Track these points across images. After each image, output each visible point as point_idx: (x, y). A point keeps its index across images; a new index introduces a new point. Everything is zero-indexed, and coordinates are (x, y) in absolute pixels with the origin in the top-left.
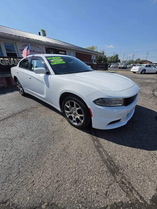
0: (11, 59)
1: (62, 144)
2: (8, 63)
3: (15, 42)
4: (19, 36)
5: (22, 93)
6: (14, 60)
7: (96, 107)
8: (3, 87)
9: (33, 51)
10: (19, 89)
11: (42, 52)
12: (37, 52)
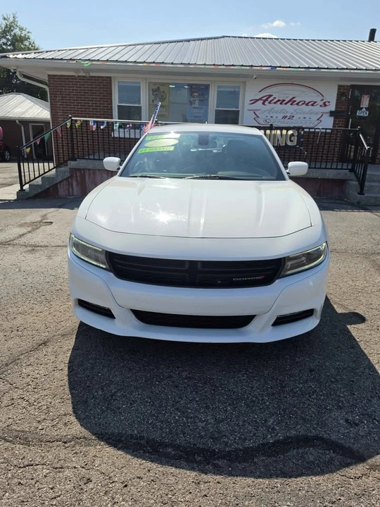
3: (245, 79)
4: (251, 66)
9: (289, 101)
11: (322, 103)
12: (303, 104)
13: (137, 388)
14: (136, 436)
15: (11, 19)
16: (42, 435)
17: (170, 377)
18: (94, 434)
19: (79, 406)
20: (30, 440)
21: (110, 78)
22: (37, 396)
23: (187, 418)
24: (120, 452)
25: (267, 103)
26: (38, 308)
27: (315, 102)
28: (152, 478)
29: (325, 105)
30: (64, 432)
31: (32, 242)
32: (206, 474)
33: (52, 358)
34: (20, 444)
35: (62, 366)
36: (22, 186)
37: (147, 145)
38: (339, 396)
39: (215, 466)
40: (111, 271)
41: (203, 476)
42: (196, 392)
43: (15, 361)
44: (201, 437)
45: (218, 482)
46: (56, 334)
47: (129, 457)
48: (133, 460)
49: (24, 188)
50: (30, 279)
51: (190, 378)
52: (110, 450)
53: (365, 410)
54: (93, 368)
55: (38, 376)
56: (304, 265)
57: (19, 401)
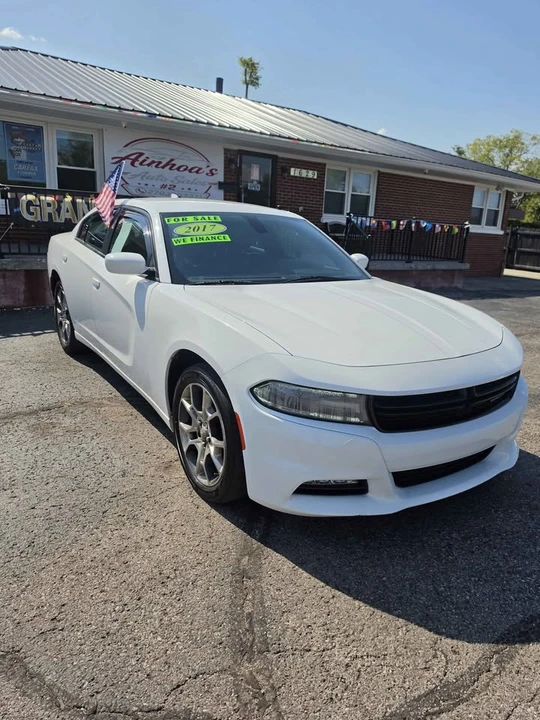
0: (65, 197)
1: (122, 537)
2: (50, 215)
3: (100, 126)
4: (119, 108)
5: (66, 339)
6: (74, 203)
7: (256, 411)
8: (9, 310)
9: (167, 164)
10: (61, 323)
11: (207, 170)
12: (185, 170)
25: (137, 164)
27: (200, 169)
29: (212, 173)
40: (371, 425)
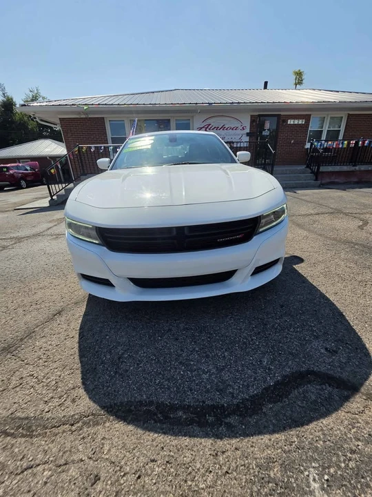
3: (192, 114)
4: (196, 103)
9: (222, 128)
11: (241, 128)
12: (230, 129)
13: (142, 346)
14: (146, 402)
15: (36, 92)
16: (48, 419)
17: (170, 330)
18: (103, 407)
19: (88, 375)
20: (34, 428)
21: (103, 118)
22: (46, 370)
23: (192, 371)
24: (131, 427)
25: (208, 129)
26: (56, 282)
27: (237, 127)
28: (167, 459)
29: (244, 129)
30: (71, 411)
31: (57, 232)
32: (221, 439)
33: (65, 326)
34: (23, 436)
35: (74, 332)
36: (52, 196)
37: (129, 146)
38: (311, 326)
39: (229, 426)
40: (103, 246)
41: (220, 443)
42: (195, 342)
43: (30, 334)
44: (208, 391)
45: (236, 449)
46: (69, 303)
47: (140, 431)
48: (144, 437)
49: (54, 198)
50: (52, 260)
51: (187, 328)
52: (120, 427)
53: (336, 336)
54: (101, 332)
55: (51, 347)
56: (273, 221)
57: (29, 378)
